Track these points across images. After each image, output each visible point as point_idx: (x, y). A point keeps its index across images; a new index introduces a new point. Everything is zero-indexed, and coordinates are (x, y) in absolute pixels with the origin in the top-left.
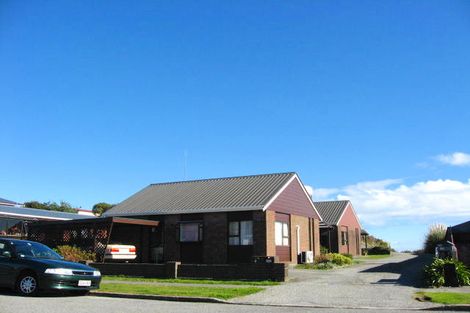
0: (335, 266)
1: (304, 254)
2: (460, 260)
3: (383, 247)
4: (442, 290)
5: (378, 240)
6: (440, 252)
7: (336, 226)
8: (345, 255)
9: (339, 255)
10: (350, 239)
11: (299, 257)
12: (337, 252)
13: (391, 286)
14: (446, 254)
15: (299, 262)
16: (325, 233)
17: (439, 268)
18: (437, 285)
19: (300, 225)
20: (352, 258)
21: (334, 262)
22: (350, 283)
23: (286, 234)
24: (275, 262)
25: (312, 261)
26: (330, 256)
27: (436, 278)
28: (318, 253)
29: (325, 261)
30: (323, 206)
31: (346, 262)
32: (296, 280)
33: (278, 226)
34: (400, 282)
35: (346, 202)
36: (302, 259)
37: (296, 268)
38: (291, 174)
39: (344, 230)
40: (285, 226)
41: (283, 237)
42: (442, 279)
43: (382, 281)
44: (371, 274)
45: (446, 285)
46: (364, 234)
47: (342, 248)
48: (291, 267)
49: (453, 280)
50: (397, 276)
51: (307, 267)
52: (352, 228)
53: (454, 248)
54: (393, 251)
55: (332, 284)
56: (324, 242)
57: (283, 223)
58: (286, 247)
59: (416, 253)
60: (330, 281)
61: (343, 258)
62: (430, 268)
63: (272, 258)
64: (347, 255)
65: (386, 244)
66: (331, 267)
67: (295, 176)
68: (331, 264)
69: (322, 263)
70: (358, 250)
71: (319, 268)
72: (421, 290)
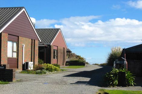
0: (47, 72)
1: (27, 63)
2: (129, 70)
3: (81, 61)
4: (116, 88)
5: (78, 56)
6: (117, 64)
7: (50, 46)
8: (54, 65)
9: (50, 65)
10: (59, 54)
11: (23, 65)
12: (50, 63)
13: (84, 86)
14: (120, 66)
15: (23, 69)
16: (42, 51)
17: (115, 75)
18: (113, 85)
19: (25, 44)
20: (59, 67)
21: (47, 69)
22: (57, 83)
23: (15, 50)
24: (7, 68)
25: (32, 69)
26: (44, 65)
27: (113, 81)
28: (37, 63)
29: (41, 69)
30: (42, 32)
31: (55, 70)
32: (21, 81)
33: (10, 44)
34: (90, 83)
35: (58, 30)
36: (25, 67)
37: (21, 73)
38: (21, 8)
39: (55, 48)
40: (15, 44)
41: (13, 52)
42: (116, 82)
43: (78, 83)
44: (71, 78)
45: (119, 85)
46: (69, 52)
47: (53, 61)
48: (18, 72)
49: (123, 83)
50: (88, 79)
51: (29, 72)
52: (61, 48)
53: (126, 62)
54: (87, 63)
55: (45, 83)
56: (41, 56)
57: (13, 42)
58: (15, 58)
59: (102, 65)
60: (43, 81)
61: (54, 67)
62: (110, 74)
63: (5, 66)
64: (56, 65)
65: (82, 59)
66: (45, 73)
67: (24, 9)
68: (45, 71)
69: (39, 70)
70: (63, 62)
71: (37, 73)
72: (103, 88)
